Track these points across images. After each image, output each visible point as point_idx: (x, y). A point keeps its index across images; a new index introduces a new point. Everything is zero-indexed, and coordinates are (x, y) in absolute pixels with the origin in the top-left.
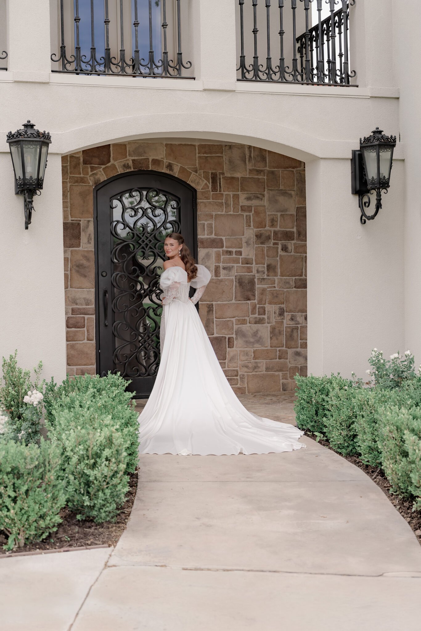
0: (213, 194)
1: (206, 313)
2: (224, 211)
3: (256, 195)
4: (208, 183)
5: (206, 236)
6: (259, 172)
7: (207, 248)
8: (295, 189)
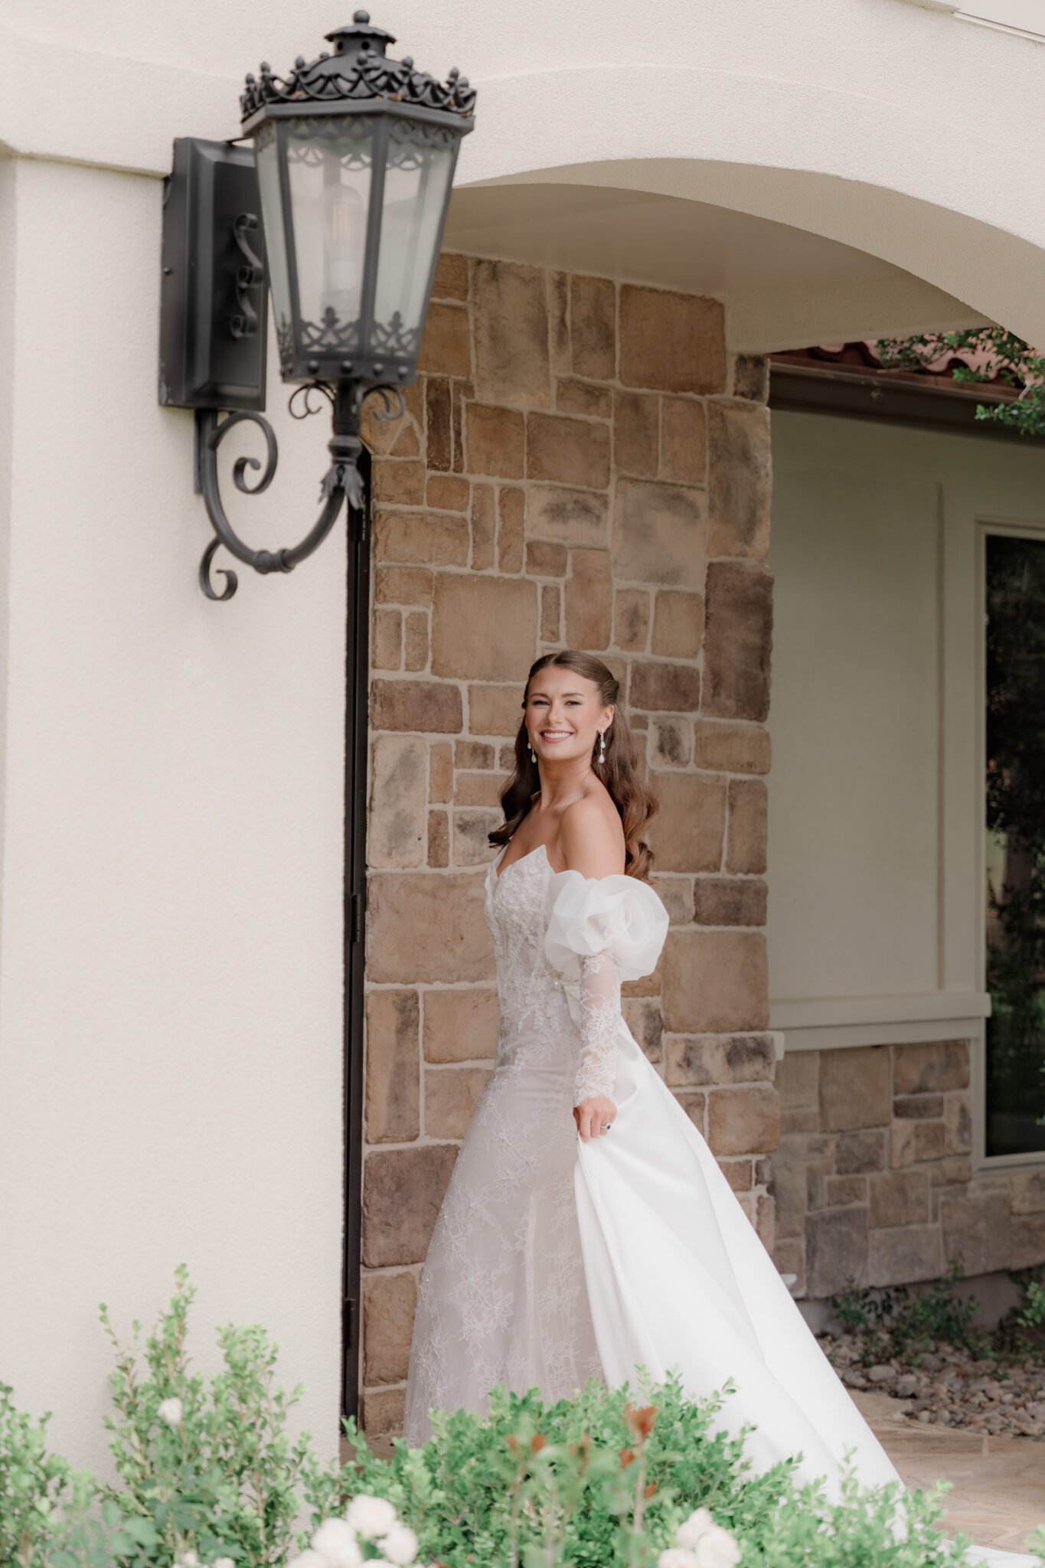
0: (432, 478)
1: (392, 1038)
2: (470, 562)
3: (581, 497)
4: (416, 426)
5: (402, 675)
6: (594, 395)
7: (407, 727)
8: (705, 485)
